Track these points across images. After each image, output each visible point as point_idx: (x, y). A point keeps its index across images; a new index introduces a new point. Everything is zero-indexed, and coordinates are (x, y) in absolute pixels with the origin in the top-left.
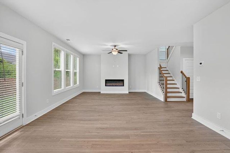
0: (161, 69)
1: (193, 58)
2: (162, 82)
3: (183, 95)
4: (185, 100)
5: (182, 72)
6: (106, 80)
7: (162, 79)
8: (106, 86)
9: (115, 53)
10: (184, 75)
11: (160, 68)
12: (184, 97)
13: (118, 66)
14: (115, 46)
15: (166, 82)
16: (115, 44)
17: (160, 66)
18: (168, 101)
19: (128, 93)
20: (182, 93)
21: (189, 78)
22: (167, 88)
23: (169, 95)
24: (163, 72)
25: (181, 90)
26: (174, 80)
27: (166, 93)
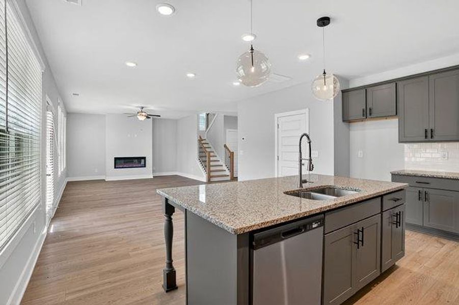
0: (202, 142)
1: (237, 129)
2: (204, 159)
3: (228, 173)
4: (229, 178)
5: (225, 146)
6: (116, 159)
7: (204, 154)
8: (115, 168)
9: (142, 118)
10: (228, 150)
11: (200, 140)
12: (228, 176)
13: (136, 136)
14: (142, 108)
15: (209, 158)
16: (143, 106)
17: (200, 137)
18: (211, 180)
19: (152, 177)
20: (225, 170)
21: (233, 152)
22: (210, 166)
23: (212, 174)
24: (205, 146)
25: (224, 168)
26: (216, 156)
27: (210, 171)
